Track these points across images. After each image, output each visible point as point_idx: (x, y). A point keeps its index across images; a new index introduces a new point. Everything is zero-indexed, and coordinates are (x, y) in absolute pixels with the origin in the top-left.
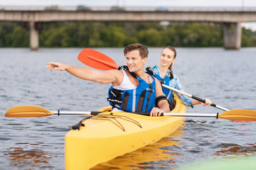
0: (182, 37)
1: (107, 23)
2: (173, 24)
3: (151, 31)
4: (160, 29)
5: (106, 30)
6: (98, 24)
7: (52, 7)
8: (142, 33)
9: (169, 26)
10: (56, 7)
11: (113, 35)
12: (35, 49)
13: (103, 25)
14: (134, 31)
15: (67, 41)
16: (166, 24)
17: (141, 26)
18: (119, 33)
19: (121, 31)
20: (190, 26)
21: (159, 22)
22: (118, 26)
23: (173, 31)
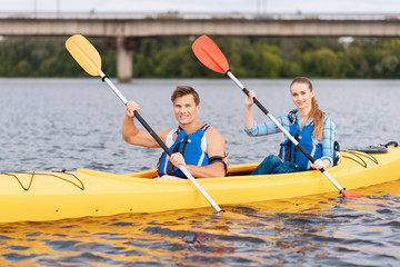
0: (373, 61)
1: (253, 39)
2: (359, 41)
3: (324, 52)
4: (338, 49)
5: (252, 51)
6: (239, 41)
7: (169, 13)
8: (308, 56)
9: (353, 44)
10: (176, 13)
11: (261, 59)
12: (126, 81)
13: (247, 42)
14: (296, 52)
15: (190, 68)
16: (348, 40)
17: (307, 43)
18: (272, 56)
19: (275, 53)
20: (386, 44)
21: (337, 37)
22: (270, 44)
23: (358, 51)
